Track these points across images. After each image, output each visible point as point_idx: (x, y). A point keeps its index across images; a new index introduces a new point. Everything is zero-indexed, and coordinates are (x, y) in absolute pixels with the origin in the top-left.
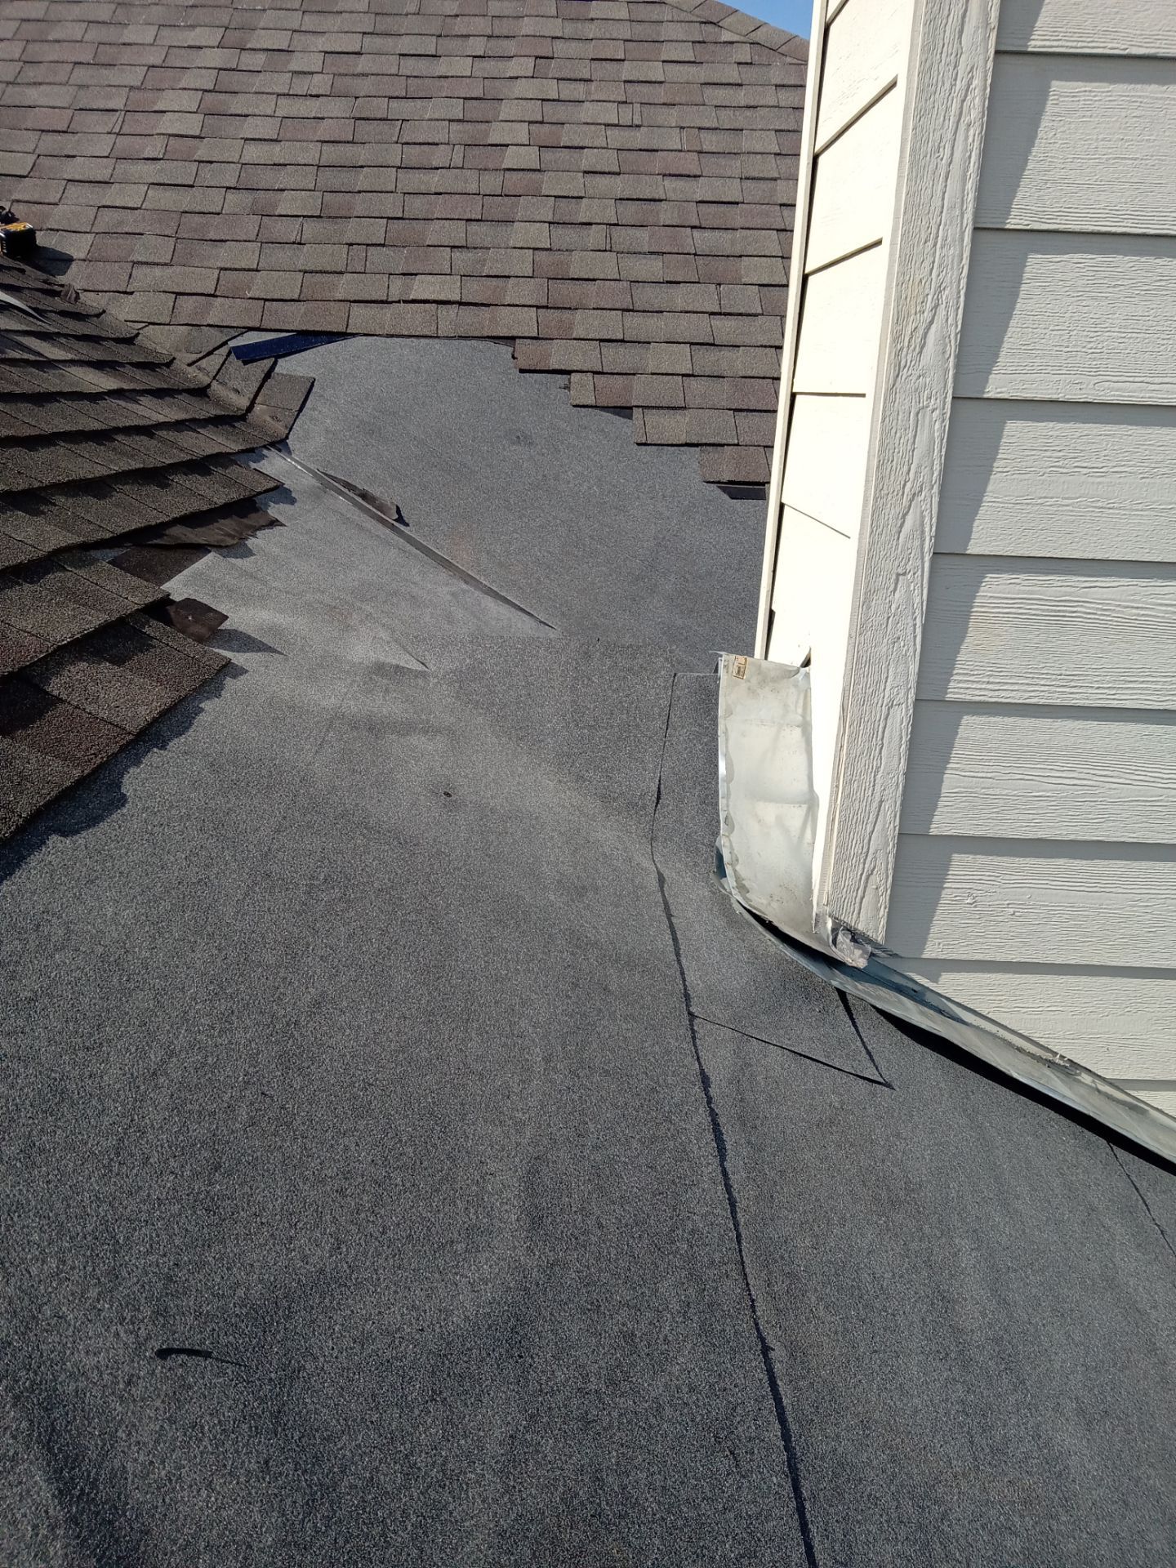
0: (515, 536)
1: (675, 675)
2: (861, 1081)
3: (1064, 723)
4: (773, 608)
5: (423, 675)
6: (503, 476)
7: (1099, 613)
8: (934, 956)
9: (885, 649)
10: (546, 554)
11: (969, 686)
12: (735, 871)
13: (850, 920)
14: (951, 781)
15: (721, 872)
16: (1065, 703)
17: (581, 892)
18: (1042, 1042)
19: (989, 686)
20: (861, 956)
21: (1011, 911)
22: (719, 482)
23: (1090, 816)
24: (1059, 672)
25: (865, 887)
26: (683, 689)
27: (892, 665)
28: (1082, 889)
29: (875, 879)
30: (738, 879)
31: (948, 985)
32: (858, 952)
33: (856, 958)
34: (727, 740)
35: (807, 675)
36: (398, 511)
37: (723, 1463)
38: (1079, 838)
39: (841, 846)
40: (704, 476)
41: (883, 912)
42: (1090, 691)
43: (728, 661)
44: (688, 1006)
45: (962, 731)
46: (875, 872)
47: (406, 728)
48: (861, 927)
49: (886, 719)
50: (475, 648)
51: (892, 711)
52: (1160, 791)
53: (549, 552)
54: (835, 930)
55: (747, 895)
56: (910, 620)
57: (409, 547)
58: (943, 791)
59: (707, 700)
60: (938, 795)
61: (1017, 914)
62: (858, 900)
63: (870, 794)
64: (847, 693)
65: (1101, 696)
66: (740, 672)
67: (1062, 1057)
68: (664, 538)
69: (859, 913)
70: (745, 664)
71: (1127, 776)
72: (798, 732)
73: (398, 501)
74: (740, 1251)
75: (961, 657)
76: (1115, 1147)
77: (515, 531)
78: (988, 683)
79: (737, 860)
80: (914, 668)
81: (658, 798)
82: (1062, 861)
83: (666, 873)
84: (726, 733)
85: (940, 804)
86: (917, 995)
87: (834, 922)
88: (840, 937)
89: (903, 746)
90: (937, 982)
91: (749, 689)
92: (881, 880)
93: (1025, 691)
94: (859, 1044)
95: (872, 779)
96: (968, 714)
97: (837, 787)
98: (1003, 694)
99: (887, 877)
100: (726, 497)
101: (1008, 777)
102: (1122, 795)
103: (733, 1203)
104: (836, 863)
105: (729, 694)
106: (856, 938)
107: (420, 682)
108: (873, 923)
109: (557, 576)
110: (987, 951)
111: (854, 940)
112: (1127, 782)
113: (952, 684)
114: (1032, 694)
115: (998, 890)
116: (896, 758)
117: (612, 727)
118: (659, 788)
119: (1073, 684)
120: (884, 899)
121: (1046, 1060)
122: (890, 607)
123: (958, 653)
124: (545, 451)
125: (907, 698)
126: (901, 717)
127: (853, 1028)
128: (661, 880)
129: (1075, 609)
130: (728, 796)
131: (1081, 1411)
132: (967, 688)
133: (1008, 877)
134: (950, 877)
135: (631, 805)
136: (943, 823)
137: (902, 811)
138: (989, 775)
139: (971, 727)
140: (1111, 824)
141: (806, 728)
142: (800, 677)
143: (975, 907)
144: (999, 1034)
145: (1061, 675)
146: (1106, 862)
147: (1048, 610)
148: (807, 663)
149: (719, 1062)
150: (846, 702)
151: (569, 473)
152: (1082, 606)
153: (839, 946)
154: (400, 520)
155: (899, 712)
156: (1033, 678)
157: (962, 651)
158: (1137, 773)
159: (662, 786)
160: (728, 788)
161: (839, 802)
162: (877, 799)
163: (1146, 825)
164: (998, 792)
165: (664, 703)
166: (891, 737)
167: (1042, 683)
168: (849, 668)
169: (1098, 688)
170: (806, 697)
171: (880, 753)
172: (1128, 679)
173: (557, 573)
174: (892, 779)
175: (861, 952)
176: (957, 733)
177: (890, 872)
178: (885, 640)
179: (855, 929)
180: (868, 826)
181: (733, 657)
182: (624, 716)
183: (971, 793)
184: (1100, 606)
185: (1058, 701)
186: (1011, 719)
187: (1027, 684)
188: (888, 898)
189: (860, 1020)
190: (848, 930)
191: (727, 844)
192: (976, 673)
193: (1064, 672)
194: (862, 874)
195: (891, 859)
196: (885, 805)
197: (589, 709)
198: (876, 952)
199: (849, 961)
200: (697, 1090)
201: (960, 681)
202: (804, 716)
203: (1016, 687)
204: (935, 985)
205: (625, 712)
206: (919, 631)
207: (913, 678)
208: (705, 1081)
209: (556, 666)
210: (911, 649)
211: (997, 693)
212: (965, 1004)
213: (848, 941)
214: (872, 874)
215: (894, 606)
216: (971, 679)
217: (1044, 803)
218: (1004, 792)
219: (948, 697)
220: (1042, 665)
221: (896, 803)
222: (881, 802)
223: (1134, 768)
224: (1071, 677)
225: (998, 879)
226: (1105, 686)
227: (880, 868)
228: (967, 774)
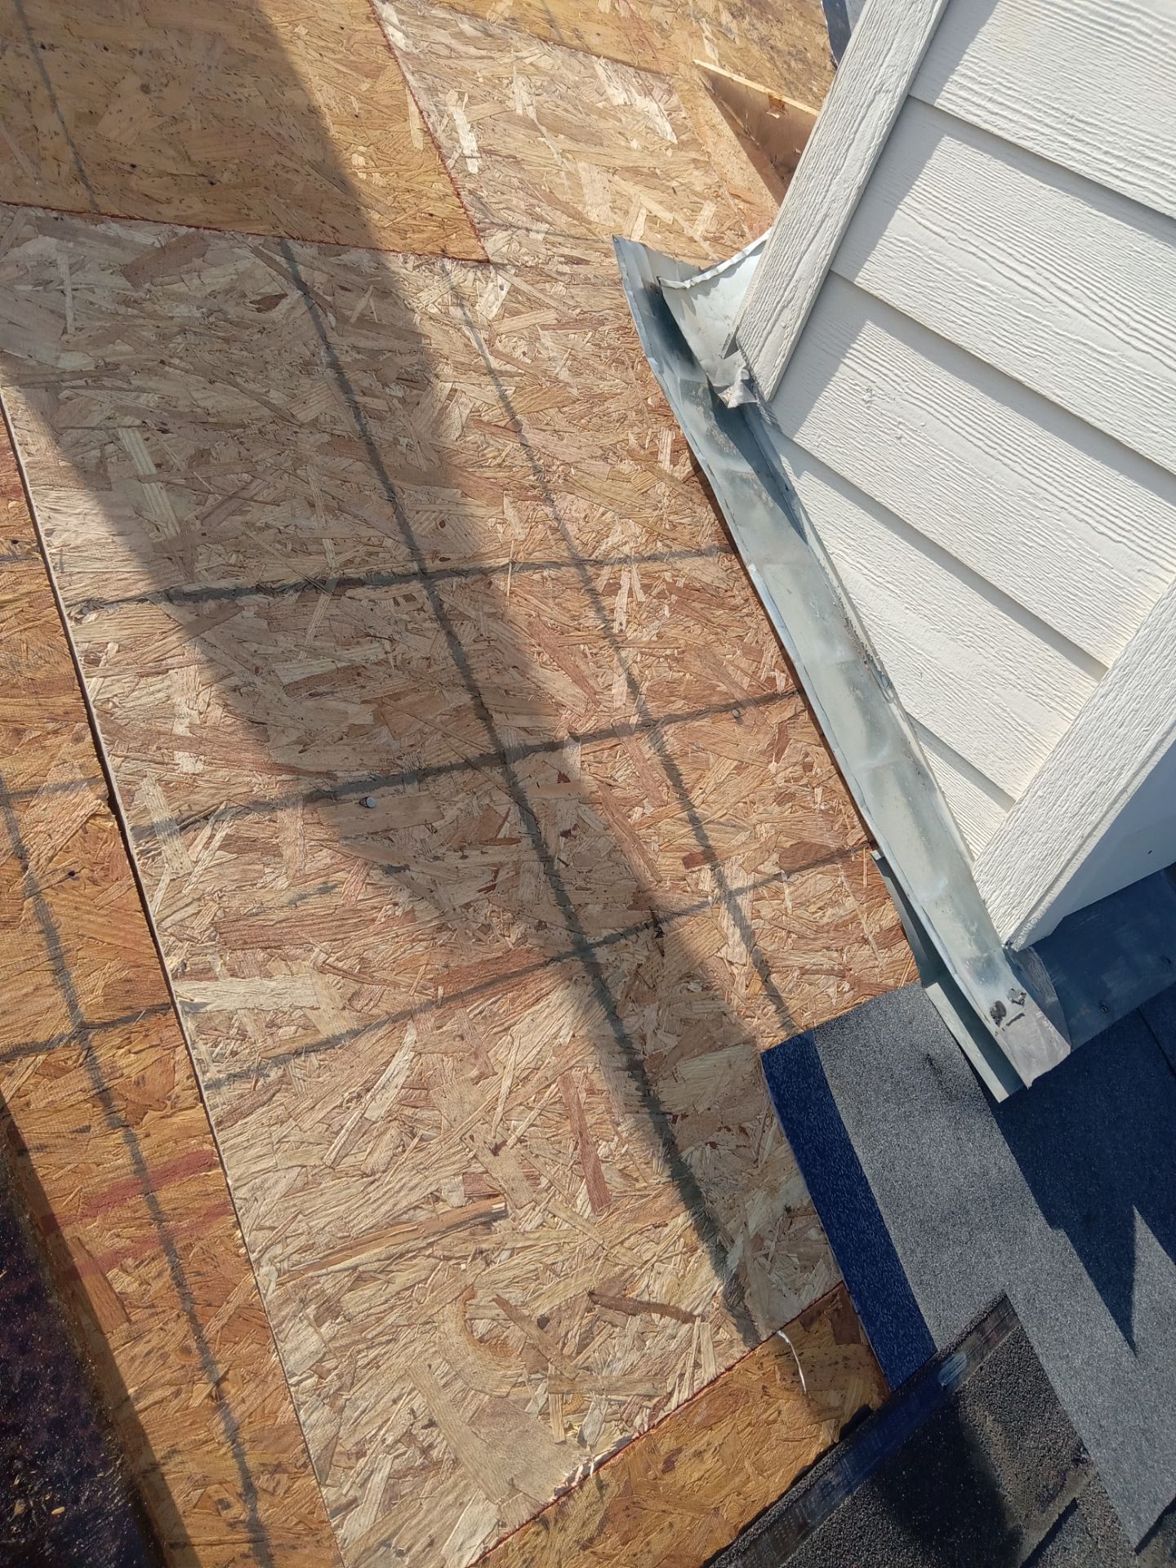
7: (1156, 36)
8: (807, 446)
11: (969, 97)
13: (750, 356)
14: (900, 221)
16: (1060, 161)
18: (866, 624)
19: (990, 106)
20: (739, 398)
21: (898, 431)
23: (1024, 342)
24: (1071, 112)
25: (776, 321)
27: (900, 33)
28: (980, 443)
29: (788, 315)
32: (739, 394)
38: (1000, 367)
42: (1096, 154)
45: (936, 160)
46: (789, 307)
49: (869, 106)
51: (877, 97)
52: (1116, 343)
58: (889, 231)
60: (880, 234)
62: (764, 331)
63: (820, 200)
65: (1104, 167)
69: (761, 350)
71: (1089, 303)
75: (972, 50)
78: (990, 99)
89: (871, 151)
92: (792, 319)
93: (1024, 126)
95: (829, 182)
96: (949, 135)
98: (1001, 122)
99: (797, 317)
101: (962, 245)
102: (1072, 328)
106: (749, 382)
108: (767, 369)
110: (857, 472)
111: (745, 383)
112: (1085, 311)
113: (948, 86)
114: (1031, 134)
115: (898, 399)
116: (859, 164)
119: (1080, 136)
123: (972, 43)
125: (897, 87)
126: (884, 108)
129: (1128, 21)
132: (966, 100)
133: (913, 386)
134: (851, 351)
138: (944, 233)
140: (1041, 364)
143: (868, 408)
145: (1072, 117)
147: (1097, 13)
152: (1138, 19)
155: (884, 102)
156: (1040, 110)
157: (977, 43)
158: (1102, 303)
162: (823, 211)
163: (1081, 386)
164: (943, 260)
166: (864, 133)
167: (1048, 121)
169: (1106, 153)
171: (847, 150)
172: (1146, 152)
174: (845, 189)
175: (741, 394)
176: (930, 158)
177: (802, 313)
180: (805, 242)
183: (917, 249)
184: (1160, 26)
185: (1053, 155)
187: (1030, 117)
188: (788, 343)
192: (983, 80)
193: (1077, 114)
194: (779, 302)
195: (811, 298)
196: (829, 222)
201: (963, 87)
203: (1017, 118)
210: (925, 19)
211: (992, 118)
214: (786, 306)
216: (975, 87)
217: (983, 299)
218: (949, 264)
219: (940, 103)
220: (1057, 95)
221: (838, 222)
222: (826, 216)
223: (1102, 295)
224: (1082, 125)
225: (904, 385)
226: (1116, 152)
227: (797, 303)
228: (923, 221)
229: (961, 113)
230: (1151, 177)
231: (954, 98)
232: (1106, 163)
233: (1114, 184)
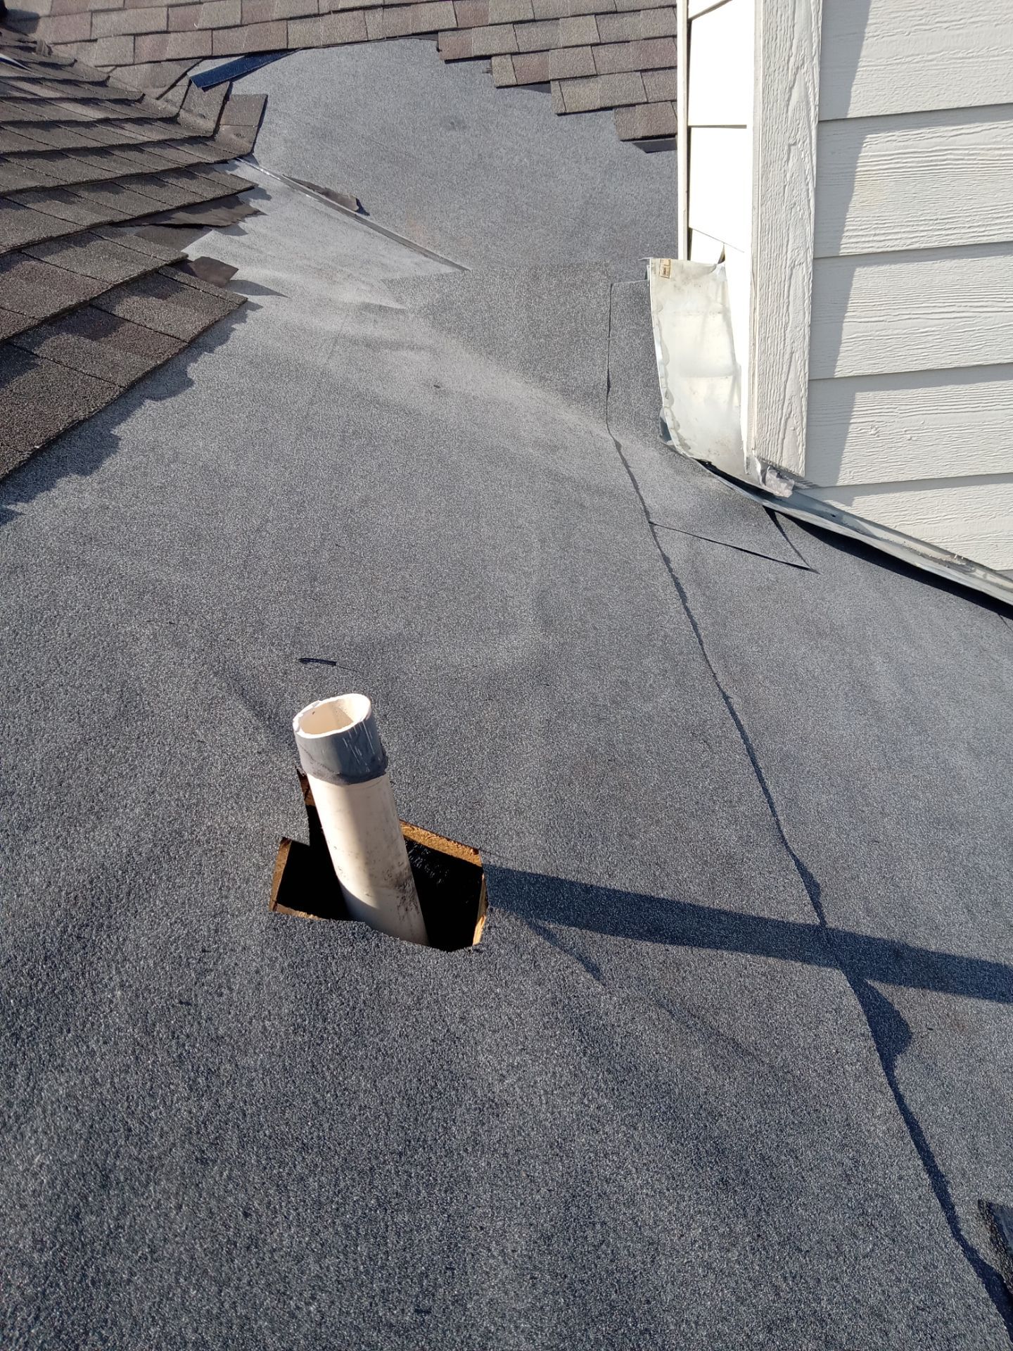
0: (462, 211)
1: (612, 285)
2: (791, 568)
3: (942, 264)
4: (690, 226)
5: (402, 311)
6: (444, 160)
7: (966, 158)
8: (846, 483)
9: (784, 216)
10: (490, 224)
11: (859, 240)
12: (678, 434)
13: (775, 459)
14: (850, 328)
15: (666, 435)
16: (942, 244)
17: (554, 449)
18: (942, 546)
19: (875, 238)
20: (787, 488)
21: (909, 436)
22: (634, 140)
23: (971, 344)
24: (935, 218)
25: (785, 430)
26: (619, 296)
27: (791, 229)
29: (793, 422)
30: (681, 439)
31: (862, 507)
32: (784, 485)
33: (782, 489)
34: (660, 330)
35: (723, 269)
36: (358, 203)
37: (700, 747)
38: (962, 365)
39: (763, 396)
40: (619, 135)
41: (801, 450)
42: (963, 231)
43: (655, 266)
44: (648, 518)
45: (856, 283)
46: (792, 415)
47: (396, 346)
48: (784, 464)
49: (790, 278)
50: (441, 284)
51: (794, 271)
53: (492, 222)
54: (763, 472)
55: (690, 451)
56: (803, 186)
57: (371, 231)
58: (844, 337)
59: (641, 302)
60: (839, 342)
61: (914, 439)
62: (780, 440)
63: (782, 347)
64: (755, 259)
65: (973, 235)
66: (666, 273)
67: (959, 557)
68: (591, 196)
69: (782, 453)
70: (670, 265)
71: (1000, 304)
72: (720, 317)
73: (356, 194)
74: (703, 649)
75: (851, 214)
76: (1004, 618)
77: (460, 208)
78: (875, 235)
79: (679, 426)
80: (810, 229)
81: (609, 386)
82: (949, 388)
83: (621, 442)
84: (659, 324)
85: (842, 349)
86: (836, 517)
87: (762, 463)
88: (768, 476)
89: (807, 301)
90: (851, 505)
91: (675, 286)
92: (798, 423)
93: (907, 238)
94: (789, 546)
95: (783, 334)
96: (860, 265)
97: (754, 344)
98: (889, 243)
99: (802, 418)
100: (642, 152)
101: (898, 318)
102: (995, 322)
103: (695, 626)
104: (759, 412)
105: (659, 291)
106: (782, 474)
107: (401, 317)
108: (793, 459)
109: (502, 242)
110: (891, 474)
111: (779, 476)
112: (1000, 309)
113: (844, 241)
114: (914, 240)
115: (896, 420)
116: (802, 313)
117: (564, 334)
118: (608, 378)
119: (947, 226)
120: (801, 438)
121: (946, 562)
122: (785, 176)
123: (848, 211)
124: (477, 132)
125: (807, 258)
126: (803, 274)
127: (783, 537)
128: (618, 446)
129: (945, 157)
130: (666, 375)
131: (971, 749)
132: (857, 243)
133: (903, 407)
134: (855, 413)
135: (587, 395)
136: (846, 366)
137: (810, 359)
138: (881, 319)
139: (864, 278)
140: (988, 349)
141: (725, 313)
142: (717, 271)
143: (878, 436)
144: (906, 545)
145: (937, 220)
146: (987, 384)
147: (922, 162)
148: (723, 259)
149: (677, 549)
150: (755, 268)
151: (501, 149)
152: (951, 154)
153: (768, 483)
154: (361, 210)
155: (800, 272)
156: (913, 226)
157: (851, 209)
159: (611, 377)
160: (665, 369)
161: (757, 358)
162: (788, 351)
164: (890, 332)
165: (605, 309)
166: (795, 296)
167: (921, 228)
168: (755, 236)
169: (969, 227)
170: (723, 288)
171: (788, 310)
172: (995, 216)
173: (502, 239)
174: (799, 331)
175: (786, 484)
176: (851, 285)
177: (805, 414)
178: (784, 207)
179: (780, 467)
180: (783, 375)
181: (658, 260)
182: (573, 324)
183: (867, 336)
184: (967, 152)
185: (936, 244)
186: (898, 266)
187: (908, 232)
188: (804, 436)
189: (789, 533)
190: (774, 468)
191: (669, 414)
192: (863, 227)
193: (940, 217)
194: (781, 419)
195: (804, 402)
196: (797, 355)
197: (543, 322)
198: (799, 485)
199: (776, 493)
200: (661, 564)
201: (851, 237)
202: (723, 304)
203: (899, 236)
204: (850, 508)
205: (573, 320)
206: (811, 194)
207: (810, 238)
208: (667, 560)
209: (511, 290)
210: (807, 213)
211: (882, 244)
212: (876, 521)
213: (775, 477)
214: (789, 417)
215: (788, 175)
216: (860, 233)
217: (930, 338)
218: (896, 332)
219: (843, 252)
220: (920, 213)
221: (804, 353)
222: (792, 353)
223: (1005, 296)
224: (946, 221)
225: (896, 410)
226: (975, 224)
227: (796, 411)
228: (863, 320)
229: (859, 251)
230: (1005, 226)
231: (848, 245)
232: (973, 232)
233: (984, 240)
